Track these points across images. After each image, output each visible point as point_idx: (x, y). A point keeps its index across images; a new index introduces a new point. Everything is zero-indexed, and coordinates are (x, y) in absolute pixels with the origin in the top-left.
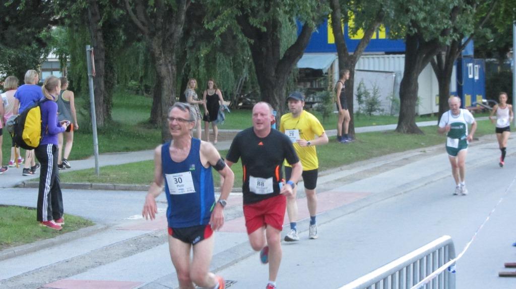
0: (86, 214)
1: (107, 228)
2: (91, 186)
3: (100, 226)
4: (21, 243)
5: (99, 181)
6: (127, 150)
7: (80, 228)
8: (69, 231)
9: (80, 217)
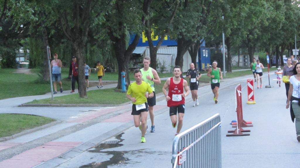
0: (52, 117)
1: (61, 122)
2: (51, 105)
4: (29, 128)
5: (54, 103)
7: (51, 122)
8: (47, 123)
9: (50, 118)
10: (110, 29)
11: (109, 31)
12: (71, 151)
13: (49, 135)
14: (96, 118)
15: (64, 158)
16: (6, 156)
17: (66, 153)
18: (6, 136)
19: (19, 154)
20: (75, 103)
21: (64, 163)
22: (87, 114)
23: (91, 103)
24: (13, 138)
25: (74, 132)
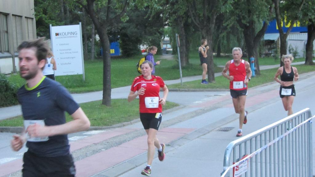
0: (176, 102)
1: (185, 107)
2: (179, 90)
3: (181, 106)
5: (183, 88)
6: (195, 75)
7: (173, 107)
8: (169, 108)
9: (174, 103)
10: (239, 16)
11: (238, 19)
12: (182, 138)
13: (168, 121)
14: (219, 103)
15: (172, 146)
16: (116, 143)
17: (176, 141)
18: (125, 122)
19: (129, 141)
20: (203, 88)
21: (171, 151)
22: (211, 99)
23: (218, 88)
24: (131, 124)
25: (192, 117)
